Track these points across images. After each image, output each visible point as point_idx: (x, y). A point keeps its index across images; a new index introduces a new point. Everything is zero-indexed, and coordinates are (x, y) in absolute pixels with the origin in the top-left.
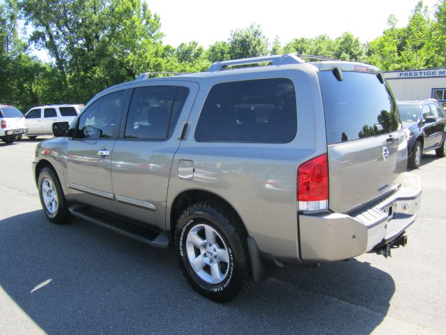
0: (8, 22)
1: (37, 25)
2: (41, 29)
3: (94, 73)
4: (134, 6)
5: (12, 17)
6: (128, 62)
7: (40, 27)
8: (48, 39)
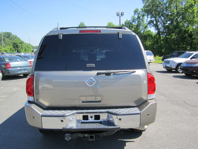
0: (141, 18)
1: (151, 17)
2: (153, 19)
3: (172, 36)
4: (195, 3)
5: (143, 16)
6: (188, 30)
7: (153, 18)
8: (155, 23)
